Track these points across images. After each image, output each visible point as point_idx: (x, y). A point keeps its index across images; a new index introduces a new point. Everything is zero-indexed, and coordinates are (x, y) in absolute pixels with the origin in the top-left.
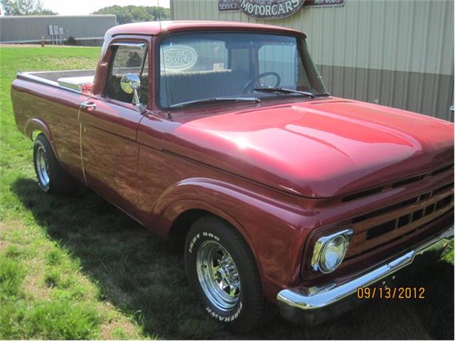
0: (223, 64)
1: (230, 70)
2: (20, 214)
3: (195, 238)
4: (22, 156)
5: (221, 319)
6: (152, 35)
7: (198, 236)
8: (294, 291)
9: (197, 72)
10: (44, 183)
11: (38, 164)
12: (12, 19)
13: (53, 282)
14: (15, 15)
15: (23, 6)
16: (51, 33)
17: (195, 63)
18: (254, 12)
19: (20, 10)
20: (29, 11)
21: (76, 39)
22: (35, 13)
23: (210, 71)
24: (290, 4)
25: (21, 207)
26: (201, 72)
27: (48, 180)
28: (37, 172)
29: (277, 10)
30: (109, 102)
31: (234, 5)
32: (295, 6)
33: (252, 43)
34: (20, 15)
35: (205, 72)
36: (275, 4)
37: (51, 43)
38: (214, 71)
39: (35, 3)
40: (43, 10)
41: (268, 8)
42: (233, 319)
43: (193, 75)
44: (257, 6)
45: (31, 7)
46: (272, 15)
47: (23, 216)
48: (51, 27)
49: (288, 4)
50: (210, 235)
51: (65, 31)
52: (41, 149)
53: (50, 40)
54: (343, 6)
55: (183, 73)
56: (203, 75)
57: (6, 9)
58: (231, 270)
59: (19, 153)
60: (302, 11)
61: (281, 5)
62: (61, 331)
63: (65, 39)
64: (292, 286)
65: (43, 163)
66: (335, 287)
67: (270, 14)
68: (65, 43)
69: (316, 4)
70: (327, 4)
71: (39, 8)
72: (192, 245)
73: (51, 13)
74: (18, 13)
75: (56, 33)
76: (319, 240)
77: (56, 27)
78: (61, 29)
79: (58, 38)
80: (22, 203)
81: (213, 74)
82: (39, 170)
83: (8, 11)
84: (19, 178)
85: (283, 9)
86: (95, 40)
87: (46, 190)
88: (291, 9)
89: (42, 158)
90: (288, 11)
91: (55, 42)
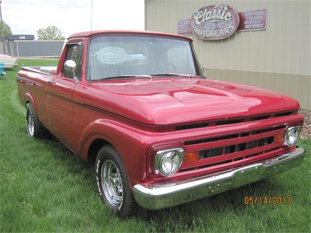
18: (202, 35)
24: (228, 29)
29: (219, 33)
30: (63, 79)
31: (188, 31)
32: (231, 30)
36: (218, 29)
41: (212, 32)
44: (204, 31)
46: (215, 37)
49: (226, 29)
54: (265, 30)
60: (236, 34)
61: (221, 30)
67: (214, 36)
69: (246, 29)
70: (253, 28)
76: (158, 153)
85: (222, 33)
88: (228, 32)
90: (226, 34)
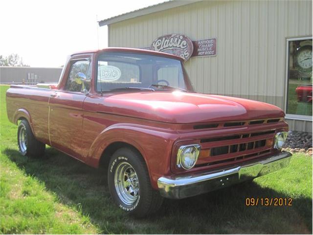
0: (137, 79)
1: (140, 83)
2: (8, 165)
3: (114, 162)
4: (8, 139)
5: (128, 210)
6: (94, 53)
7: (116, 161)
8: (168, 178)
9: (121, 82)
10: (23, 150)
11: (20, 138)
13: (27, 193)
15: (12, 62)
16: (29, 78)
17: (119, 77)
20: (15, 65)
23: (129, 82)
24: (183, 56)
25: (8, 162)
26: (123, 82)
27: (25, 149)
28: (19, 144)
30: (67, 93)
32: (186, 57)
33: (151, 60)
35: (125, 82)
37: (29, 84)
38: (131, 82)
39: (19, 61)
40: (24, 65)
42: (135, 207)
43: (118, 83)
45: (16, 63)
47: (9, 166)
48: (29, 75)
50: (123, 158)
51: (38, 77)
52: (23, 129)
53: (28, 82)
54: (215, 56)
55: (112, 82)
56: (124, 84)
58: (134, 181)
59: (7, 138)
60: (191, 60)
62: (32, 212)
64: (166, 176)
65: (23, 138)
66: (192, 178)
69: (199, 55)
70: (206, 55)
72: (112, 167)
75: (32, 78)
76: (180, 148)
77: (32, 75)
78: (36, 76)
79: (33, 81)
80: (9, 159)
81: (130, 83)
82: (20, 141)
84: (7, 148)
87: (24, 154)
89: (23, 134)
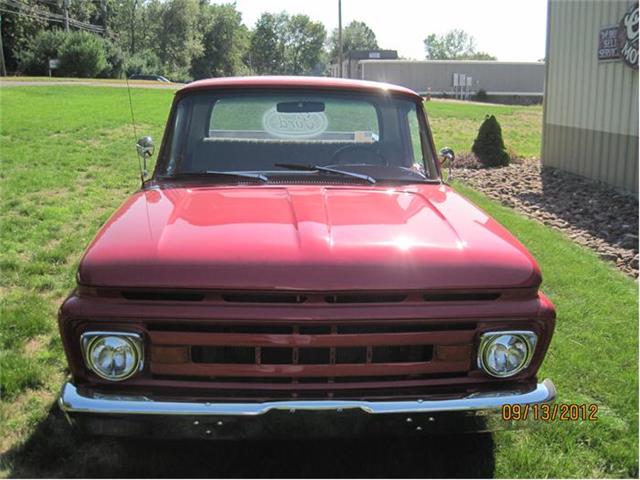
12: (435, 64)
14: (439, 58)
15: (452, 48)
16: (456, 84)
18: (636, 63)
19: (447, 53)
20: (458, 54)
21: (489, 93)
22: (465, 56)
34: (447, 58)
37: (454, 97)
39: (466, 45)
40: (476, 53)
45: (461, 49)
48: (456, 76)
51: (474, 82)
53: (453, 93)
57: (429, 50)
63: (473, 93)
68: (473, 98)
71: (471, 50)
73: (487, 57)
74: (443, 57)
75: (462, 84)
77: (463, 76)
78: (469, 79)
79: (464, 90)
83: (431, 54)
86: (515, 96)
91: (459, 96)
